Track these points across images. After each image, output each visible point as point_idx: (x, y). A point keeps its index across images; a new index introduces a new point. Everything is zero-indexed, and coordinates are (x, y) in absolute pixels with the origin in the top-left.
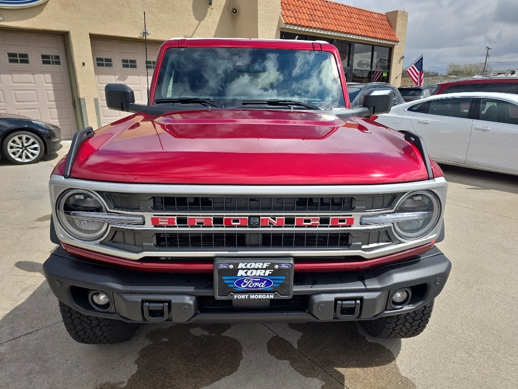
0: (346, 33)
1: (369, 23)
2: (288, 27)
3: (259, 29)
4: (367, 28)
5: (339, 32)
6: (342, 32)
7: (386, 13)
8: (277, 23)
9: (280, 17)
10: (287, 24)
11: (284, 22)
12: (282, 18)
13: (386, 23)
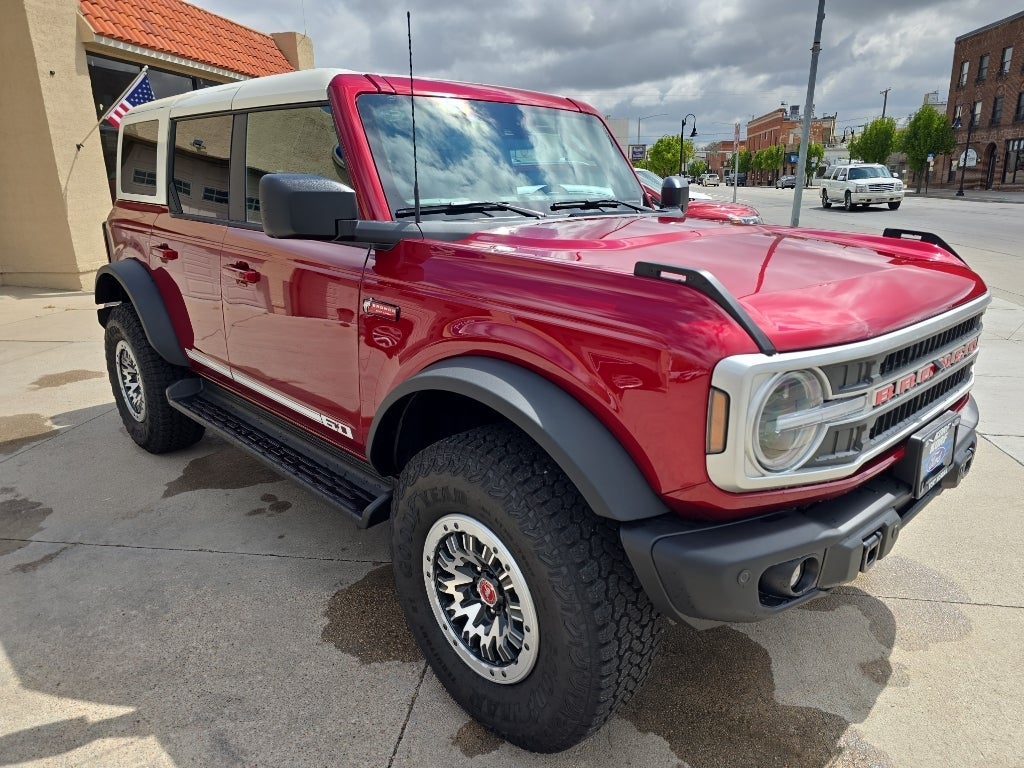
0: (221, 67)
1: (255, 53)
2: (103, 41)
3: (34, 39)
4: (253, 61)
5: (209, 63)
6: (215, 65)
7: (272, 35)
8: (74, 31)
9: (77, 15)
10: (101, 34)
11: (93, 30)
12: (84, 19)
13: (278, 53)
